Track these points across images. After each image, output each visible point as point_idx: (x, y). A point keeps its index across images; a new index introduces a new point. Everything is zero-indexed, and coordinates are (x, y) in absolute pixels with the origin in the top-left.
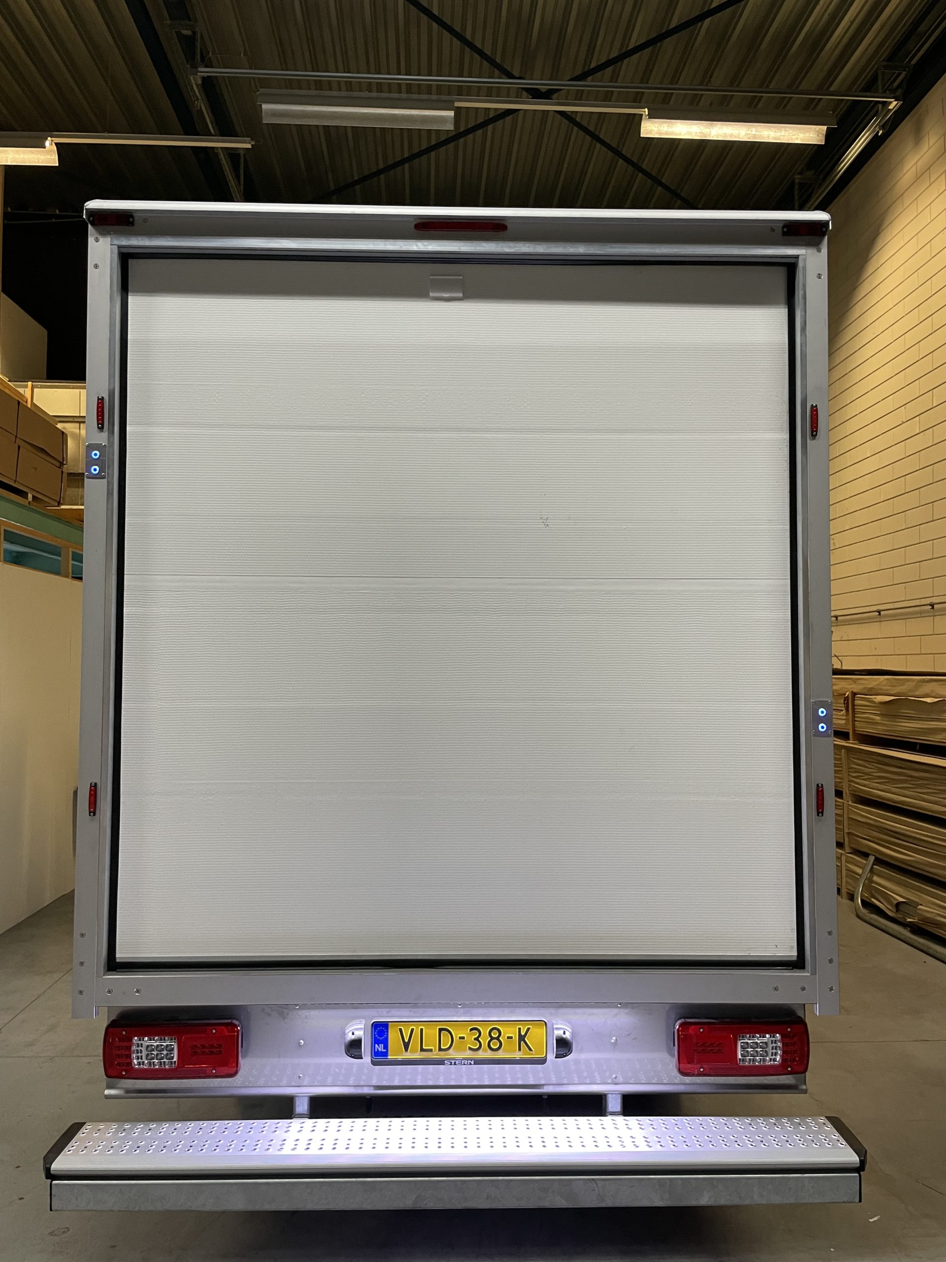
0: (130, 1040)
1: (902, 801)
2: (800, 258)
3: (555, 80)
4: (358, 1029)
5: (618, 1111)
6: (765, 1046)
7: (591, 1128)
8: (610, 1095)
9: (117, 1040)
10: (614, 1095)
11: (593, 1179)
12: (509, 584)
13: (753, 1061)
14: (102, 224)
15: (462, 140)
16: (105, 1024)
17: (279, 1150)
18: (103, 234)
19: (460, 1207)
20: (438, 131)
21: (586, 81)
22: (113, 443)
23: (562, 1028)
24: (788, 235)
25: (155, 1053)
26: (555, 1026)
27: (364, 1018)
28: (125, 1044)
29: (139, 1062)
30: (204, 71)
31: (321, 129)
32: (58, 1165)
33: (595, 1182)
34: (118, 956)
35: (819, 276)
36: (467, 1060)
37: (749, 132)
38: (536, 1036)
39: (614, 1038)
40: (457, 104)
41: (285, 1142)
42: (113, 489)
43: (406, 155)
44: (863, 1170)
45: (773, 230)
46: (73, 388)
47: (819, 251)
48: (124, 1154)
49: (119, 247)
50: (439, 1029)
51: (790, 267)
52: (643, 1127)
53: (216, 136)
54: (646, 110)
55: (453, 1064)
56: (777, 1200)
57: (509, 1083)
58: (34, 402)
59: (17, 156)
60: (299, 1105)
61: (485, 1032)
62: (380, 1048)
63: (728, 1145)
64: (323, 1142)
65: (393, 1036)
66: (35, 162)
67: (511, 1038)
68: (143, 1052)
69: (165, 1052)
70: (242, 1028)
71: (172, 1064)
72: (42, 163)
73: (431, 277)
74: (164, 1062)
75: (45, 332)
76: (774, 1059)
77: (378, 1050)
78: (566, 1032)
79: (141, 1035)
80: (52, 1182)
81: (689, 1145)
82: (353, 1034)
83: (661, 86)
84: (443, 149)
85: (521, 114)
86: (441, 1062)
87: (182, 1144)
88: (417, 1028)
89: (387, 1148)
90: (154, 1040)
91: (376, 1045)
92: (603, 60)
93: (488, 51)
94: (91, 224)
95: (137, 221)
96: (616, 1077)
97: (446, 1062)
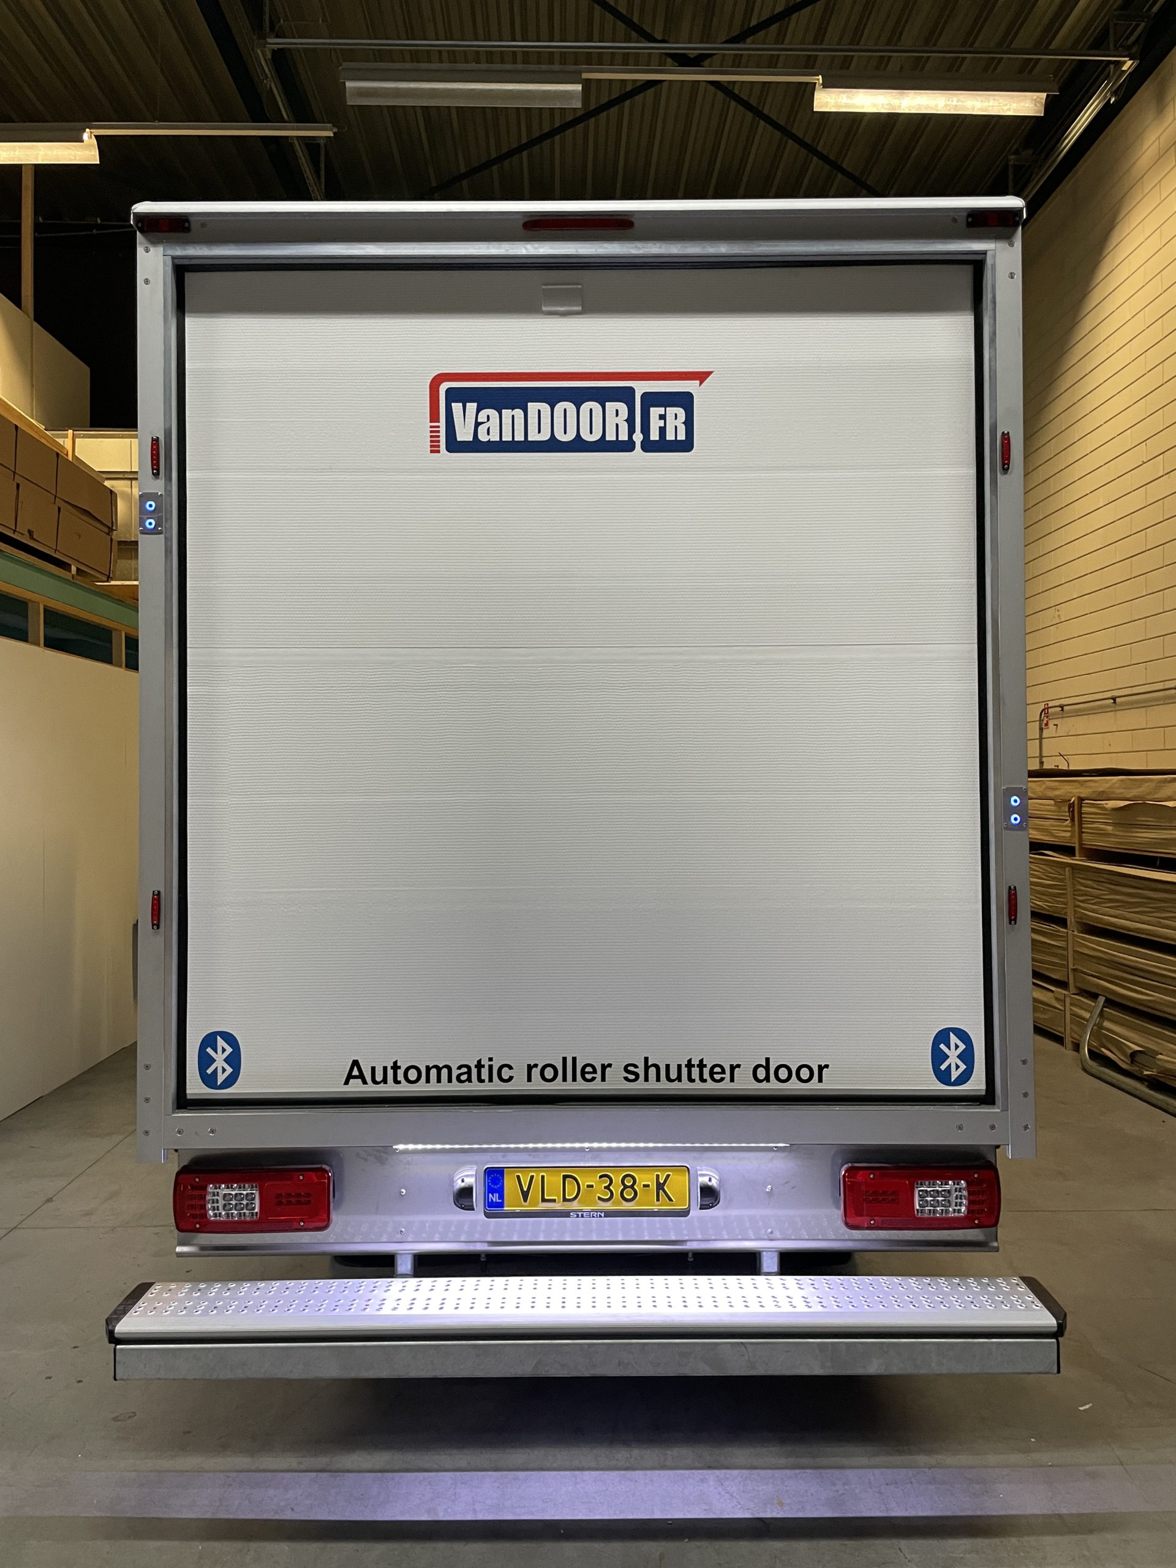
0: (205, 1188)
1: (1137, 929)
2: (988, 253)
3: (707, 42)
4: (469, 1176)
5: (774, 1271)
6: (948, 1195)
7: (741, 1288)
8: (764, 1253)
9: (189, 1188)
10: (769, 1253)
11: (742, 1343)
12: (641, 654)
13: (934, 1212)
14: (153, 231)
15: (592, 121)
16: (176, 1169)
17: (377, 1310)
18: (154, 243)
19: (587, 1374)
20: (562, 110)
21: (745, 43)
22: (171, 491)
23: (707, 1176)
24: (974, 226)
25: (234, 1202)
26: (699, 1173)
27: (476, 1163)
28: (197, 1193)
29: (216, 1214)
30: (274, 42)
31: (419, 112)
32: (123, 1327)
33: (745, 1347)
34: (188, 1091)
35: (1012, 276)
36: (597, 1212)
37: (950, 103)
38: (677, 1185)
39: (769, 1186)
40: (585, 76)
41: (384, 1302)
42: (171, 547)
43: (524, 141)
44: (1062, 1335)
45: (955, 220)
46: (123, 437)
47: (1012, 245)
48: (199, 1315)
49: (173, 258)
50: (564, 1176)
51: (977, 265)
52: (802, 1287)
53: (290, 122)
54: (820, 77)
55: (580, 1216)
56: (959, 1368)
57: (647, 1238)
58: (76, 454)
59: (49, 153)
60: (401, 1264)
61: (617, 1179)
62: (495, 1198)
63: (901, 1305)
64: (428, 1302)
65: (509, 1184)
66: (71, 160)
67: (648, 1186)
68: (220, 1202)
69: (245, 1202)
70: (333, 1174)
71: (253, 1215)
72: (79, 160)
73: (543, 287)
74: (244, 1213)
75: (87, 369)
76: (958, 1210)
77: (492, 1199)
78: (713, 1179)
79: (217, 1182)
80: (116, 1346)
81: (856, 1306)
82: (463, 1181)
83: (838, 47)
84: (569, 132)
85: (665, 85)
86: (566, 1214)
87: (266, 1305)
88: (538, 1175)
89: (502, 1307)
90: (232, 1188)
91: (490, 1195)
92: (766, 15)
93: (622, 8)
94: (139, 231)
95: (194, 226)
96: (772, 1233)
97: (571, 1214)
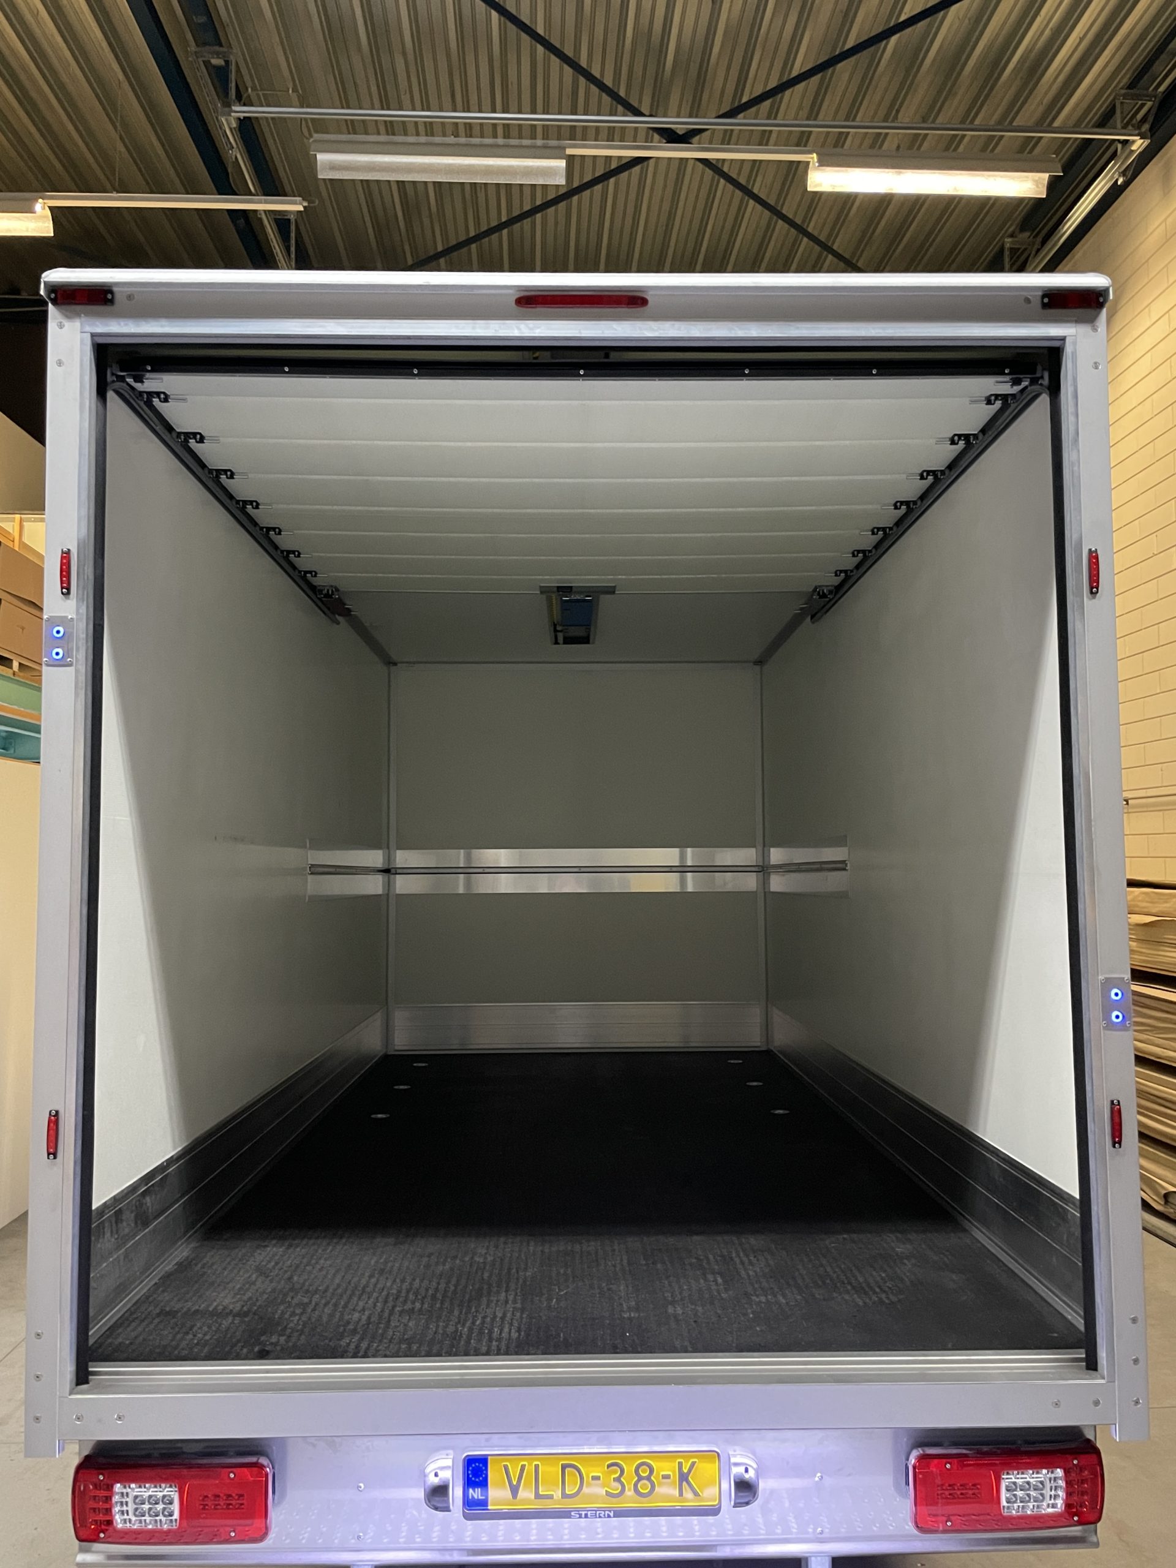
0: (110, 1488)
2: (1068, 339)
3: (697, 117)
4: (444, 1467)
6: (1041, 1487)
8: (812, 1558)
9: (91, 1487)
10: (819, 1558)
13: (1024, 1508)
14: (68, 304)
15: (575, 198)
18: (68, 317)
20: (545, 187)
21: (737, 118)
22: (84, 615)
23: (743, 1463)
24: (1050, 309)
25: (147, 1506)
26: (732, 1460)
27: (452, 1448)
28: (100, 1493)
29: (124, 1520)
30: (240, 111)
31: (394, 188)
35: (1096, 366)
36: (605, 1511)
38: (705, 1473)
39: (819, 1475)
40: (569, 151)
42: (84, 681)
43: (504, 218)
45: (1027, 301)
47: (1095, 330)
49: (93, 335)
50: (563, 1465)
51: (1053, 353)
53: (258, 195)
54: (815, 155)
55: (584, 1516)
58: (23, 540)
61: (629, 1468)
62: (475, 1494)
66: (21, 232)
67: (668, 1477)
68: (130, 1505)
69: (161, 1506)
70: (273, 1467)
71: (171, 1523)
72: (30, 232)
74: (160, 1520)
76: (1053, 1504)
77: (473, 1496)
78: (750, 1469)
79: (126, 1481)
82: (436, 1475)
83: (834, 123)
84: (551, 211)
85: (652, 162)
86: (565, 1514)
88: (530, 1464)
90: (145, 1487)
91: (471, 1491)
92: (758, 91)
93: (608, 81)
94: (52, 304)
95: (118, 297)
96: (822, 1533)
97: (573, 1514)
